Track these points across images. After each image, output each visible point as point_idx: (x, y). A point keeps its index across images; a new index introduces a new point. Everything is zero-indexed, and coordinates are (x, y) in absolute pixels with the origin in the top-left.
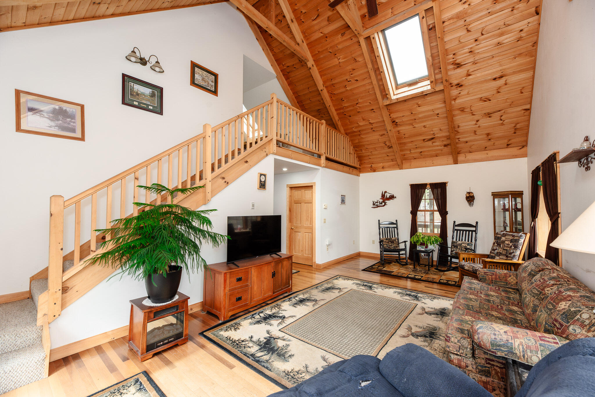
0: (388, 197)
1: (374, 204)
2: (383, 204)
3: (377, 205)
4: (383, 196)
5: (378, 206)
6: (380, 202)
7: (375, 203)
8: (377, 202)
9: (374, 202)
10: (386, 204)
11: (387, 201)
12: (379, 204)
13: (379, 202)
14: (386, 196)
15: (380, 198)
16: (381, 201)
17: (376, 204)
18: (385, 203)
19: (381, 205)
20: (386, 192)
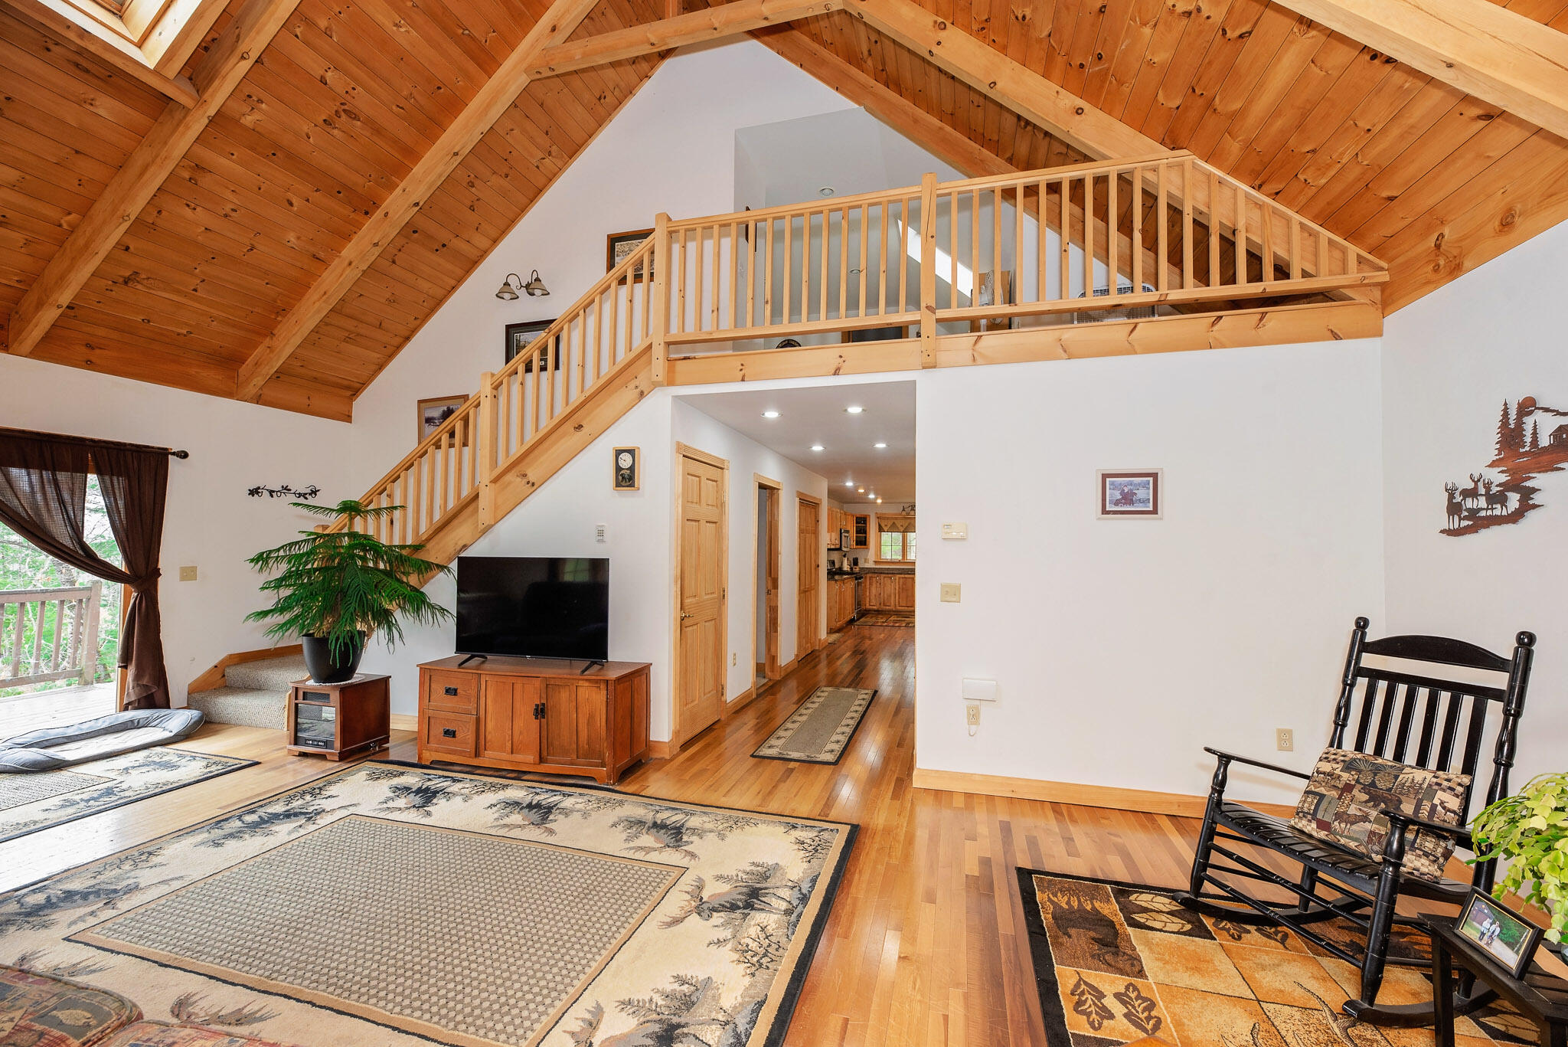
0: (1545, 441)
1: (1454, 509)
2: (1514, 500)
3: (1473, 513)
4: (1510, 437)
5: (1478, 523)
6: (1494, 489)
7: (1458, 499)
8: (1472, 493)
9: (1451, 496)
10: (1537, 499)
11: (1538, 480)
12: (1482, 502)
13: (1482, 491)
14: (1528, 439)
15: (1492, 454)
16: (1498, 477)
17: (1469, 503)
18: (1527, 494)
19: (1498, 511)
20: (1527, 406)
